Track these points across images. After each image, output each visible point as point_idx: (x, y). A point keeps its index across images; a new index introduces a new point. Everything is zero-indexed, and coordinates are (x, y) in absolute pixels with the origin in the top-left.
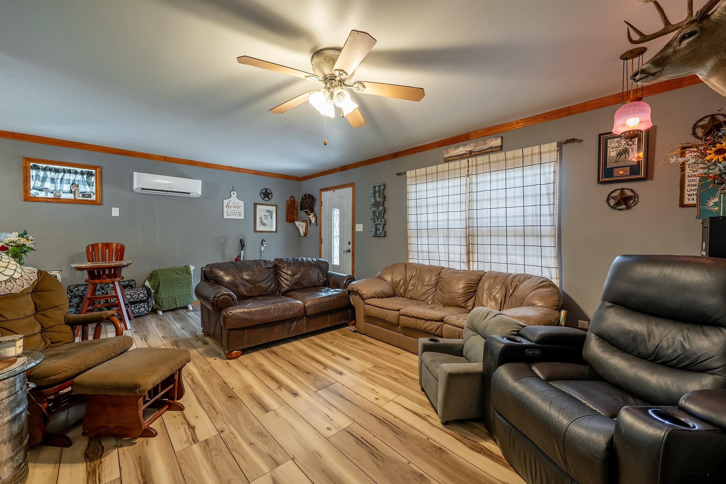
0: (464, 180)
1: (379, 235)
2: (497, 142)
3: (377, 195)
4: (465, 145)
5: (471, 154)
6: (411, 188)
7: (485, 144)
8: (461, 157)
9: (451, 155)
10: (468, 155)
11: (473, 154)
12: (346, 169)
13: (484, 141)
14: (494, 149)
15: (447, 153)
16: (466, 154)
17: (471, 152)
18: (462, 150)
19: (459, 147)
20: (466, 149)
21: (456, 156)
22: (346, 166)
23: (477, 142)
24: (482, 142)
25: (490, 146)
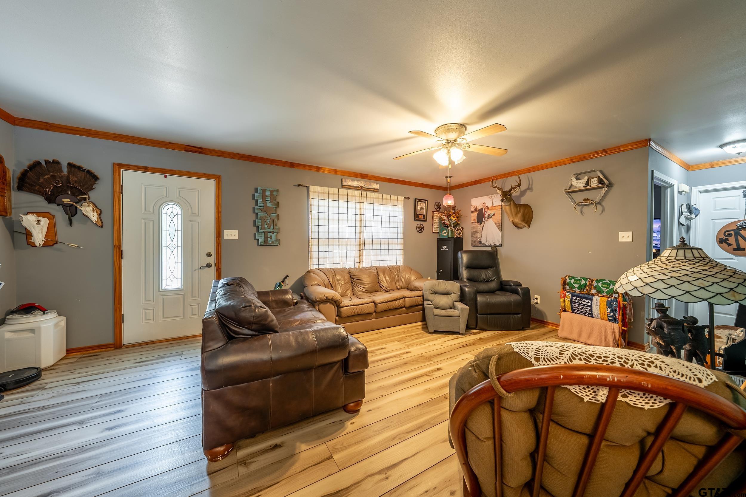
0: (358, 205)
1: (270, 244)
2: (376, 186)
3: (268, 200)
4: (358, 181)
5: (362, 188)
6: (314, 202)
7: (370, 185)
8: (355, 188)
9: (348, 184)
10: (360, 188)
11: (363, 189)
12: (201, 153)
13: (370, 182)
14: (375, 190)
15: (346, 182)
16: (359, 187)
17: (362, 187)
18: (356, 183)
19: (354, 180)
20: (359, 184)
21: (352, 186)
22: (201, 148)
23: (366, 182)
24: (369, 183)
25: (373, 187)
